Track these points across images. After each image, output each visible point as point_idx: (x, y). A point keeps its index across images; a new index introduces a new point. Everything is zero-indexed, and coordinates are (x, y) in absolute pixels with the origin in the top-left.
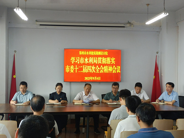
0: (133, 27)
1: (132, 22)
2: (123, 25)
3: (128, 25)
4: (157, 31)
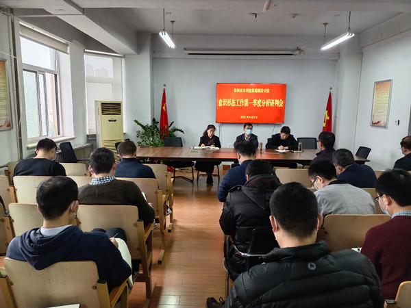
0: (304, 54)
1: (302, 48)
2: (290, 52)
3: (297, 52)
4: (334, 60)
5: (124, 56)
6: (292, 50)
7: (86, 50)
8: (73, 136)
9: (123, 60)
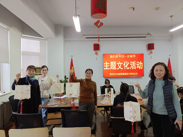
0: (152, 37)
2: (144, 36)
3: (148, 36)
4: (169, 40)
5: (47, 39)
6: (146, 35)
7: (22, 35)
8: (10, 92)
9: (46, 41)
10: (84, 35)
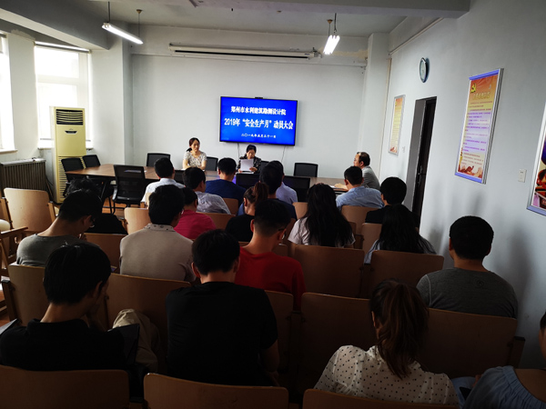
0: (321, 57)
1: (319, 50)
2: (303, 55)
3: (312, 55)
4: (361, 67)
5: (91, 51)
6: (306, 52)
8: (13, 149)
9: (89, 55)
10: (171, 45)
